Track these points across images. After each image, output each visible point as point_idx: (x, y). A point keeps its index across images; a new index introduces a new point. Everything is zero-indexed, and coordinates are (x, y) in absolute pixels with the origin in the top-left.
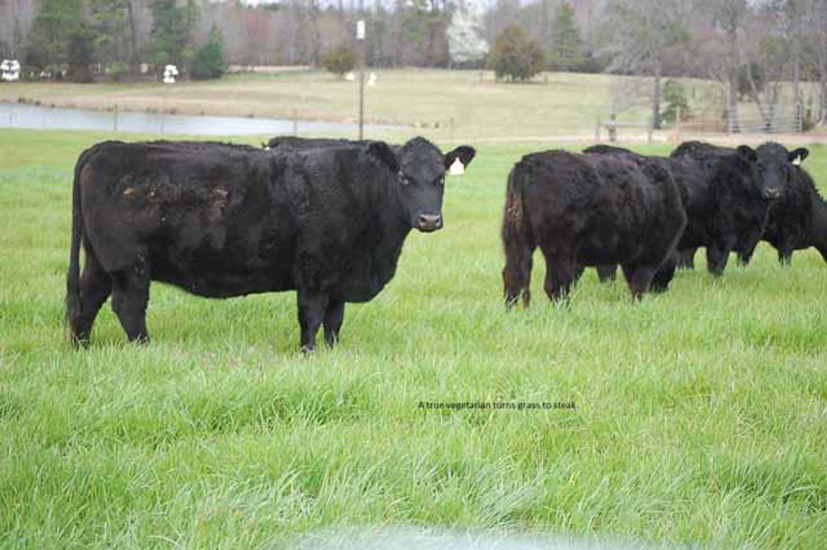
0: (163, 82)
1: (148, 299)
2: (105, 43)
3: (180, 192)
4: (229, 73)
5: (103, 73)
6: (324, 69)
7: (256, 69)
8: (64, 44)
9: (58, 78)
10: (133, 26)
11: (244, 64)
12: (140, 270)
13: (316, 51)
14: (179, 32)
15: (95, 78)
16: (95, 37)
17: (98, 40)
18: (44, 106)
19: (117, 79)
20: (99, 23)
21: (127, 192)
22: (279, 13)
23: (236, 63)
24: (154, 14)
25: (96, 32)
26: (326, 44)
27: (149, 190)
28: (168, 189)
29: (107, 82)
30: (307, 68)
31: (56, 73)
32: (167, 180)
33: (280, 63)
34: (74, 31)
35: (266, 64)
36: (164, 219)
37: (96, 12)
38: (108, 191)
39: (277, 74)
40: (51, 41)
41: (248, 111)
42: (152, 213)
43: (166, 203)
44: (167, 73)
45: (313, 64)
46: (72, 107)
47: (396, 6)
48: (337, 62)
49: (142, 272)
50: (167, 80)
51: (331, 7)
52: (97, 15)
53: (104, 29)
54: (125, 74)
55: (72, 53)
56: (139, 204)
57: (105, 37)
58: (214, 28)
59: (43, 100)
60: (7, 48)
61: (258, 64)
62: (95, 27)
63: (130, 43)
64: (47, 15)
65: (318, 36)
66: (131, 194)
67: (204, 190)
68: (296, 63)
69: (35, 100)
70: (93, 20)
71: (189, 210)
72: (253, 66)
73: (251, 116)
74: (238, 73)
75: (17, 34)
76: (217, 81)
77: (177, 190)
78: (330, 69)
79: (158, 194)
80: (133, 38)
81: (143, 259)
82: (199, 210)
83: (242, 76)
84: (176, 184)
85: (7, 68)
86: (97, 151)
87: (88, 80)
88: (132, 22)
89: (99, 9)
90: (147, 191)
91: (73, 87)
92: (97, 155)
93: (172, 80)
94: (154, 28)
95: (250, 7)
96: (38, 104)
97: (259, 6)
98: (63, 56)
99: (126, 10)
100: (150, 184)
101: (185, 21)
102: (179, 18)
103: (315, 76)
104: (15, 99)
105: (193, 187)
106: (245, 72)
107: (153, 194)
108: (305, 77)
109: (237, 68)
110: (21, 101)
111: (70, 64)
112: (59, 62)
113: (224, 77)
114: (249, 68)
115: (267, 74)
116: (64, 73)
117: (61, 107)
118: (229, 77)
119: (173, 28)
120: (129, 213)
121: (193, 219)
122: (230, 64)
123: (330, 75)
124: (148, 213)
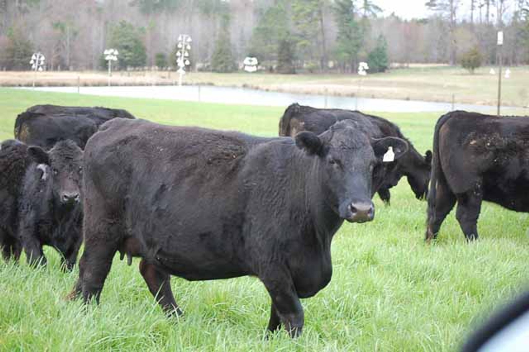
0: (358, 74)
1: (479, 212)
2: (305, 45)
3: (507, 143)
4: (392, 68)
5: (300, 68)
6: (460, 65)
7: (412, 65)
8: (276, 47)
9: (271, 70)
10: (323, 34)
11: (401, 62)
12: (477, 193)
13: (454, 53)
14: (356, 38)
15: (297, 71)
16: (297, 42)
17: (299, 44)
18: (262, 90)
19: (311, 71)
20: (299, 32)
21: (472, 143)
22: (427, 25)
23: (396, 62)
24: (340, 26)
25: (297, 38)
26: (460, 47)
27: (487, 141)
28: (499, 141)
29: (304, 73)
30: (446, 65)
31: (269, 67)
32: (498, 135)
33: (426, 61)
34: (282, 38)
35: (417, 62)
36: (495, 160)
37: (298, 24)
38: (460, 141)
39: (426, 70)
40: (266, 44)
41: (406, 96)
42: (488, 156)
43: (497, 150)
44: (360, 68)
45: (451, 62)
46: (280, 91)
47: (512, 20)
48: (469, 61)
49: (478, 194)
50: (361, 72)
51: (464, 21)
52: (299, 26)
53: (303, 36)
54: (317, 68)
55: (280, 53)
56: (479, 150)
57: (303, 42)
58: (381, 36)
59: (260, 86)
60: (235, 49)
61: (411, 62)
62: (296, 35)
63: (321, 46)
64: (263, 26)
65: (455, 41)
66: (475, 144)
67: (521, 141)
68: (439, 61)
69: (255, 85)
70: (296, 30)
71: (512, 155)
72: (408, 63)
73: (408, 99)
74: (397, 68)
75: (242, 39)
76: (382, 74)
77: (505, 141)
78: (464, 66)
79: (492, 145)
80: (324, 42)
81: (479, 186)
82: (519, 154)
83: (401, 70)
84: (504, 138)
85: (249, 63)
86: (450, 117)
87: (292, 72)
88: (323, 31)
89: (300, 22)
90: (485, 143)
91: (281, 77)
92: (451, 119)
93: (364, 73)
94: (338, 35)
95: (406, 21)
96: (257, 88)
97: (413, 20)
98: (275, 55)
99: (319, 22)
100: (487, 137)
101: (360, 31)
102: (357, 29)
103: (453, 71)
104: (240, 84)
105: (515, 140)
106: (402, 68)
107: (489, 144)
108: (445, 71)
109: (397, 65)
110: (245, 86)
111: (280, 60)
112: (271, 59)
113: (387, 71)
114: (406, 65)
115: (418, 69)
116: (274, 67)
117: (273, 91)
118: (391, 71)
119: (353, 35)
120: (473, 156)
121: (515, 160)
122: (392, 61)
123: (464, 71)
124: (485, 156)
